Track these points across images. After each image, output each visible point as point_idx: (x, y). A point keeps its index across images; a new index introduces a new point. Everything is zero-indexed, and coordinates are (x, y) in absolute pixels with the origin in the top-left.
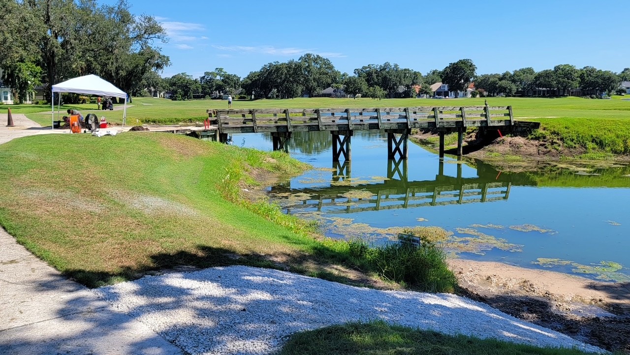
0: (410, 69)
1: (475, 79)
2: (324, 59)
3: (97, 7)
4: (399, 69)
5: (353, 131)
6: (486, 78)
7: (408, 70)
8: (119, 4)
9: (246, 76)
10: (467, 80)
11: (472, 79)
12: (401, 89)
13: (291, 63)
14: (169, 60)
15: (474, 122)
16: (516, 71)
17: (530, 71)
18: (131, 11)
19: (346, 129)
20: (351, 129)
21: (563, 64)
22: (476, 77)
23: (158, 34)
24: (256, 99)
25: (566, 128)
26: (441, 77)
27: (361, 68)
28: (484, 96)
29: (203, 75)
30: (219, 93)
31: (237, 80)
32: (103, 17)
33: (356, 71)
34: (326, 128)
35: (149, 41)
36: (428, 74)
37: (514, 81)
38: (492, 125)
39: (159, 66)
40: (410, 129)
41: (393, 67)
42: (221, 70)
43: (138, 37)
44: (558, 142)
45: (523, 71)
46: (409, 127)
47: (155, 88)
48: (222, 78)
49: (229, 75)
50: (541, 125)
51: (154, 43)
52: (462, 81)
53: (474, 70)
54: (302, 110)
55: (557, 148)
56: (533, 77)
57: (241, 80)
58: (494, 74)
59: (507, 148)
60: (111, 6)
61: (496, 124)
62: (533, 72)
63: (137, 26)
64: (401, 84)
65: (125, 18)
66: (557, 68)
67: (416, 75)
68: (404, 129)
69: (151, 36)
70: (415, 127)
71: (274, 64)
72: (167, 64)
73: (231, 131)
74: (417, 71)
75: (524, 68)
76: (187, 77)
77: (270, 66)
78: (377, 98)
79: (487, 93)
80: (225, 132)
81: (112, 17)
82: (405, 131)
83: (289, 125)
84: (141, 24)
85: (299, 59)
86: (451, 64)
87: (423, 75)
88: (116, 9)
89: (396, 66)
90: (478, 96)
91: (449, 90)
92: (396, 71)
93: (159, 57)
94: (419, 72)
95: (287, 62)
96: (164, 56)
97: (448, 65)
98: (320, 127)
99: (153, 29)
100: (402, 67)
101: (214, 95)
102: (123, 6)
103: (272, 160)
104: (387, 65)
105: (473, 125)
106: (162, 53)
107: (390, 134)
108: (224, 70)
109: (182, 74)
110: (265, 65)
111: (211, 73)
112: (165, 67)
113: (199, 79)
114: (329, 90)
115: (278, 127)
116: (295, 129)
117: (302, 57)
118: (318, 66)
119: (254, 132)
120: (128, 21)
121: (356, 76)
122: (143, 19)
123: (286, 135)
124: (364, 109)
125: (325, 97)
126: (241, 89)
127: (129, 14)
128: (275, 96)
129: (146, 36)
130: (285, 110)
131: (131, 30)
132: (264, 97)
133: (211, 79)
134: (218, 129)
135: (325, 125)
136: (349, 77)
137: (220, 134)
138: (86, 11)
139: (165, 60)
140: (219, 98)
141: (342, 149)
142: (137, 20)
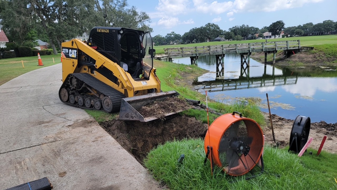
0: (254, 27)
1: (284, 29)
2: (216, 25)
3: (124, 10)
4: (249, 27)
5: (225, 55)
6: (289, 29)
7: (253, 27)
8: (132, 8)
9: (183, 34)
10: (280, 30)
11: (282, 30)
12: (250, 36)
13: (202, 27)
14: (152, 30)
15: (281, 48)
16: (304, 24)
17: (311, 24)
18: (137, 11)
19: (222, 54)
21: (327, 20)
22: (285, 28)
23: (147, 19)
24: (187, 44)
25: (327, 49)
26: (268, 29)
27: (232, 28)
28: (288, 37)
30: (173, 42)
31: (180, 36)
32: (126, 14)
33: (230, 29)
35: (144, 22)
36: (262, 29)
37: (303, 29)
38: (290, 49)
40: (251, 53)
41: (246, 26)
42: (173, 32)
43: (140, 21)
44: (322, 55)
45: (307, 24)
46: (251, 52)
48: (174, 36)
50: (314, 48)
51: (146, 23)
52: (278, 30)
53: (283, 25)
55: (322, 58)
56: (312, 26)
57: (181, 36)
58: (293, 26)
59: (297, 59)
60: (129, 9)
61: (292, 49)
62: (313, 24)
63: (139, 17)
64: (250, 33)
65: (135, 13)
66: (324, 22)
67: (257, 29)
68: (248, 53)
69: (145, 20)
70: (253, 52)
71: (195, 28)
72: (152, 32)
73: (173, 57)
74: (257, 27)
75: (308, 23)
76: (160, 36)
77: (193, 30)
78: (239, 40)
79: (290, 35)
80: (171, 57)
81: (130, 13)
82: (249, 54)
83: (197, 53)
84: (141, 16)
86: (273, 23)
87: (260, 29)
88: (131, 10)
89: (247, 26)
90: (285, 37)
91: (272, 35)
92: (248, 28)
93: (149, 29)
94: (258, 28)
95: (200, 27)
96: (151, 28)
97: (271, 24)
98: (211, 53)
99: (145, 17)
100: (250, 26)
102: (134, 9)
103: (190, 68)
104: (243, 25)
105: (280, 49)
106: (150, 27)
107: (242, 55)
108: (175, 33)
109: (158, 35)
110: (191, 29)
111: (169, 34)
113: (165, 37)
114: (218, 38)
115: (192, 54)
116: (200, 55)
117: (206, 25)
118: (213, 28)
119: (183, 57)
120: (136, 14)
121: (230, 31)
122: (141, 13)
123: (196, 58)
124: (230, 45)
125: (216, 41)
126: (181, 40)
127: (136, 12)
128: (195, 42)
129: (143, 20)
130: (195, 47)
131: (137, 18)
132: (191, 42)
133: (170, 36)
134: (168, 56)
135: (213, 53)
136: (227, 32)
137: (169, 58)
138: (120, 12)
139: (151, 30)
140: (172, 44)
141: (220, 63)
142: (139, 14)
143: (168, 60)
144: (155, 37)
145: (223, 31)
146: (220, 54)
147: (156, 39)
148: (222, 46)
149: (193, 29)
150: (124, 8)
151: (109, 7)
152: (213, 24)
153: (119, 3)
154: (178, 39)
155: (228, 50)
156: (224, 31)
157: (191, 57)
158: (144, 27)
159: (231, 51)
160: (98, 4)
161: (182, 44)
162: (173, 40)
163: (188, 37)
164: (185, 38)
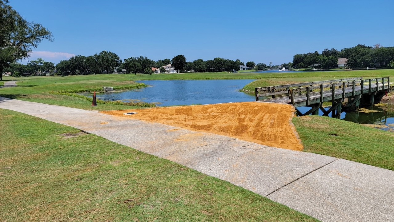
10: (183, 65)
29: (30, 63)
30: (42, 72)
38: (385, 89)
46: (363, 93)
48: (42, 64)
49: (46, 62)
57: (55, 65)
85: (99, 54)
101: (38, 74)
110: (72, 57)
111: (35, 61)
126: (55, 70)
133: (35, 65)
140: (42, 75)
161: (58, 75)
162: (43, 70)
163: (68, 67)
164: (64, 68)
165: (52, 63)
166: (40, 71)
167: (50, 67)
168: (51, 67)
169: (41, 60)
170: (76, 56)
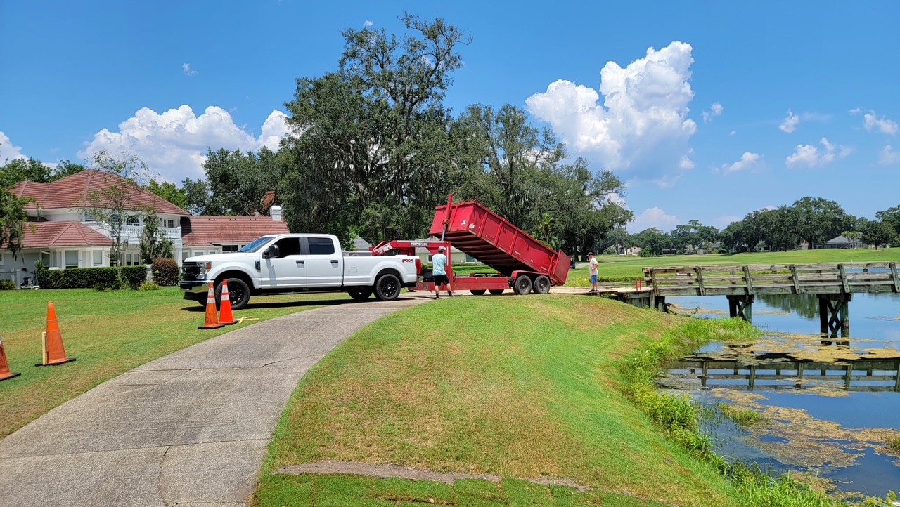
2: (829, 202)
3: (557, 168)
5: (851, 295)
8: (578, 162)
9: (726, 227)
13: (782, 209)
14: (633, 215)
18: (589, 169)
19: (839, 292)
20: (847, 291)
23: (616, 189)
24: (736, 253)
27: (886, 210)
29: (676, 229)
30: (693, 248)
31: (715, 232)
32: (561, 177)
33: (880, 214)
34: (807, 291)
35: (608, 197)
39: (623, 222)
42: (696, 222)
43: (597, 193)
47: (622, 244)
48: (697, 231)
49: (705, 227)
51: (613, 197)
54: (769, 267)
57: (720, 232)
60: (570, 165)
63: (594, 183)
65: (584, 176)
69: (609, 191)
71: (761, 212)
72: (630, 220)
73: (670, 293)
76: (657, 232)
77: (755, 215)
81: (570, 176)
83: (749, 286)
84: (598, 181)
85: (794, 204)
88: (575, 167)
93: (623, 213)
95: (777, 209)
96: (628, 211)
98: (797, 289)
99: (611, 184)
101: (688, 250)
102: (581, 164)
106: (624, 209)
108: (699, 222)
109: (652, 228)
110: (749, 214)
111: (684, 226)
112: (628, 222)
113: (670, 233)
114: (840, 239)
115: (733, 289)
116: (759, 291)
117: (797, 202)
118: (821, 211)
119: (700, 295)
120: (586, 178)
121: (879, 221)
122: (601, 175)
123: (745, 299)
124: (868, 265)
125: (832, 248)
126: (719, 242)
127: (586, 172)
128: (763, 249)
129: (604, 192)
130: (744, 268)
131: (588, 187)
132: (749, 250)
133: (684, 233)
134: (653, 291)
135: (805, 287)
136: (869, 223)
137: (655, 297)
138: (546, 173)
139: (629, 216)
140: (692, 254)
141: (834, 318)
142: (595, 177)
143: (653, 302)
144: (642, 232)
145: (857, 218)
146: (834, 292)
147: (643, 239)
148: (839, 267)
149: (756, 213)
150: (557, 163)
151: (521, 162)
152: (820, 199)
153: (546, 153)
154: (709, 240)
155: (862, 280)
156: (861, 220)
157: (728, 297)
158: (610, 209)
159: (872, 283)
160: (496, 156)
161: (720, 252)
162: (696, 242)
163: (738, 235)
164: (730, 237)
165: (715, 229)
166: (691, 246)
167: (710, 237)
168: (712, 236)
169: (696, 223)
170: (757, 212)
